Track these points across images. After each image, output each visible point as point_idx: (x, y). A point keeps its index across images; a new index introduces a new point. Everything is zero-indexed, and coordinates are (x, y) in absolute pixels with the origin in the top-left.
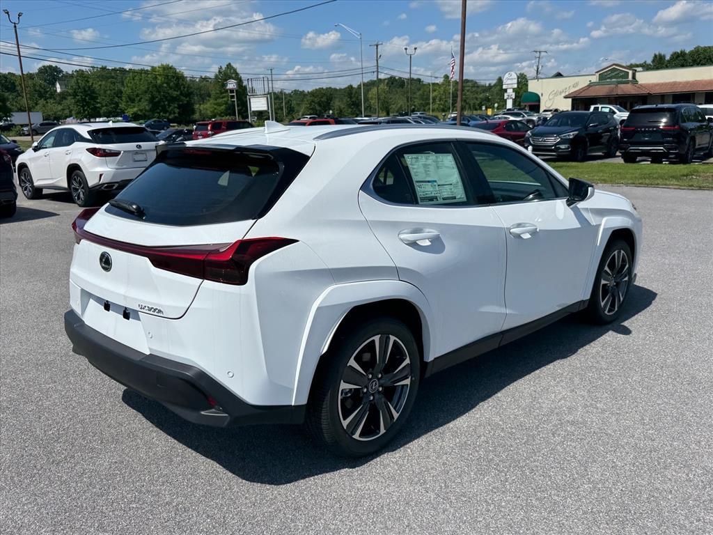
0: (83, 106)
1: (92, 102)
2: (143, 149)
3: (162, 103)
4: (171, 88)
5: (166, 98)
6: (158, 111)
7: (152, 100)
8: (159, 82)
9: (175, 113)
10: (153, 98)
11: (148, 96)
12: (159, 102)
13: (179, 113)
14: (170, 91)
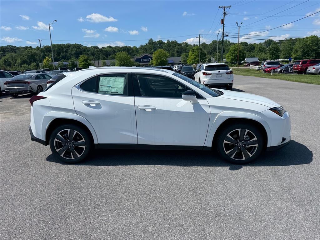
0: (272, 55)
1: (276, 53)
2: (220, 72)
3: (308, 52)
4: (313, 45)
5: (310, 50)
6: (305, 56)
7: (303, 51)
8: (308, 43)
9: (313, 56)
10: (304, 50)
11: (301, 50)
12: (306, 52)
13: (315, 56)
14: (313, 47)
